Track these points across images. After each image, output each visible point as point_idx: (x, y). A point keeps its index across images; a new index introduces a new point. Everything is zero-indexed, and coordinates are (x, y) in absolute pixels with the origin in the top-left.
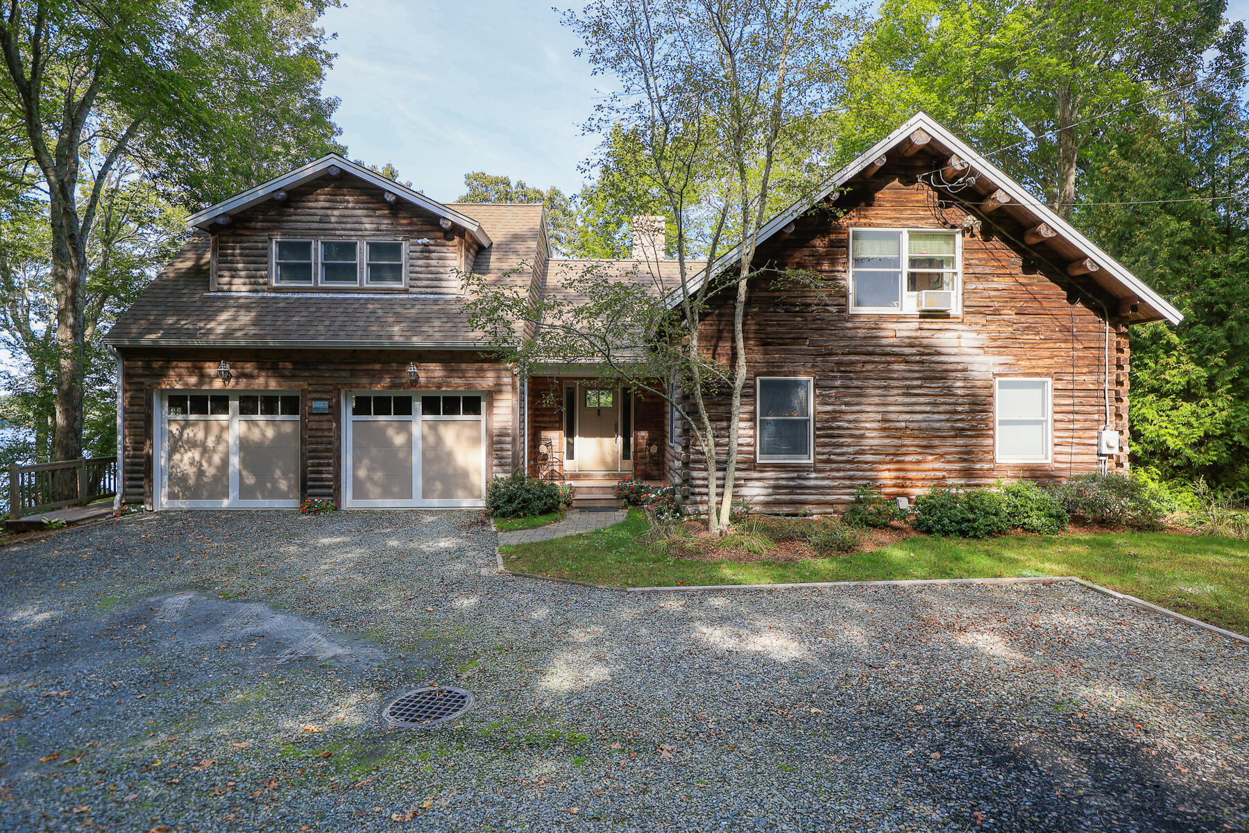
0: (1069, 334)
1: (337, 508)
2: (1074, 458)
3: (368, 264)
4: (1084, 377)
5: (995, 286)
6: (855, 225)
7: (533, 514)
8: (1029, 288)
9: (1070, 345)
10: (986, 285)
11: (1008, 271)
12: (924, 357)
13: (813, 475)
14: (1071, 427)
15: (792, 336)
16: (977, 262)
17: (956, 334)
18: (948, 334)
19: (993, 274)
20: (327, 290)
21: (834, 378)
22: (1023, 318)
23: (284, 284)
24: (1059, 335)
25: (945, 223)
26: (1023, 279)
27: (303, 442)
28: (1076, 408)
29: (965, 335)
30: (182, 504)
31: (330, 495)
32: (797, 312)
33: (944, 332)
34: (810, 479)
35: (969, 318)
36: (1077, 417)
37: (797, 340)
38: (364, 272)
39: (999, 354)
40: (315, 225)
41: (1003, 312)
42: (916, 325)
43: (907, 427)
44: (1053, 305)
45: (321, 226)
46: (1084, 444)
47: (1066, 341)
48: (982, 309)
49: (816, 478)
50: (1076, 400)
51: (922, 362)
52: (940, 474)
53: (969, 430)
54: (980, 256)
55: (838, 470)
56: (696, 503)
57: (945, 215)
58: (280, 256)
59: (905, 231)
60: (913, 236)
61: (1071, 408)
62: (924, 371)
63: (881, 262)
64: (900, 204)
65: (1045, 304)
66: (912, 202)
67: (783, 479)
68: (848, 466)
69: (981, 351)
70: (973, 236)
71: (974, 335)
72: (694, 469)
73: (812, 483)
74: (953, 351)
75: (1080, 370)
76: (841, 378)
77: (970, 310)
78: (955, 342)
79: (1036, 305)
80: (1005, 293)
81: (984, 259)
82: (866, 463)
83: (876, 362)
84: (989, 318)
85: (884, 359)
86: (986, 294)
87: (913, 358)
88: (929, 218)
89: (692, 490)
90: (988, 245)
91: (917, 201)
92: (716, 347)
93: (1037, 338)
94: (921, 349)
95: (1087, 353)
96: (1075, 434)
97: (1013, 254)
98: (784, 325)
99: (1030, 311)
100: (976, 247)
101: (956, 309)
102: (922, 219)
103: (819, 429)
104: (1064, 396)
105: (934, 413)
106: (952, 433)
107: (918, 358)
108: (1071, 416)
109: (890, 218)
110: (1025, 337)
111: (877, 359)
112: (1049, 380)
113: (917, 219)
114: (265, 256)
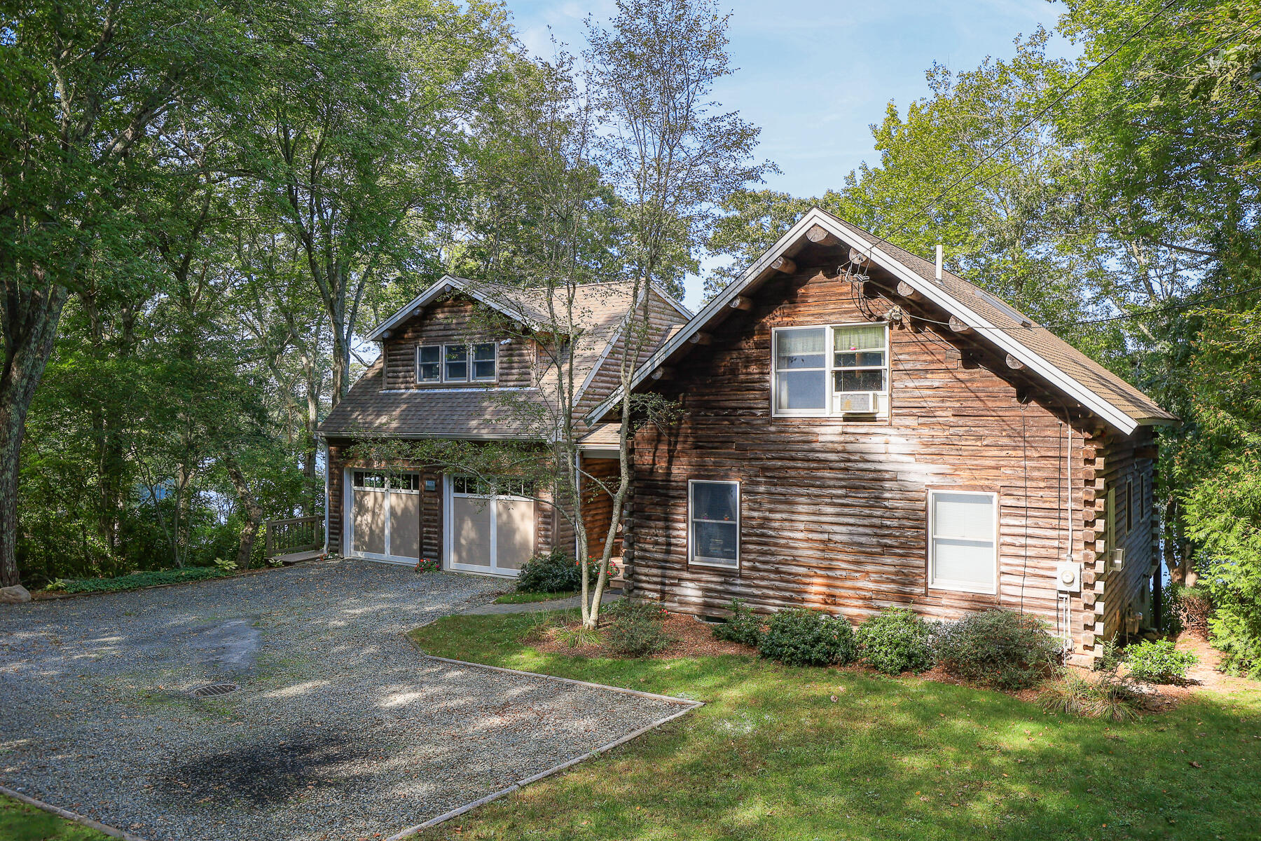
0: (1021, 439)
1: (439, 569)
2: (1027, 592)
3: (474, 363)
4: (1041, 493)
5: (928, 383)
6: (778, 325)
7: (541, 591)
8: (969, 385)
9: (1020, 453)
10: (917, 384)
11: (943, 366)
12: (849, 464)
13: (739, 581)
14: (1023, 553)
15: (721, 439)
16: (906, 357)
17: (883, 439)
18: (874, 439)
19: (926, 371)
20: (448, 386)
21: (758, 483)
22: (961, 421)
23: (426, 381)
24: (1006, 441)
25: (871, 316)
26: (963, 374)
27: (421, 512)
28: (1030, 531)
29: (892, 439)
30: (361, 555)
31: (435, 557)
32: (726, 415)
33: (869, 437)
34: (736, 585)
35: (896, 421)
36: (1030, 541)
37: (726, 443)
38: (471, 369)
39: (933, 462)
40: (441, 333)
41: (937, 414)
42: (839, 429)
43: (830, 540)
44: (998, 404)
45: (444, 333)
46: (1042, 576)
47: (1015, 448)
48: (915, 411)
49: (742, 585)
50: (1030, 522)
51: (846, 469)
52: (868, 594)
53: (897, 547)
54: (911, 349)
55: (763, 579)
56: (638, 596)
57: (871, 307)
58: (423, 359)
59: (828, 327)
60: (838, 331)
61: (1023, 531)
62: (849, 479)
63: (804, 361)
64: (823, 299)
65: (990, 404)
66: (835, 294)
67: (712, 582)
68: (772, 576)
69: (911, 459)
70: (902, 327)
71: (903, 440)
72: (639, 565)
73: (738, 589)
74: (882, 458)
75: (1034, 484)
76: (766, 483)
77: (898, 410)
78: (882, 448)
79: (977, 404)
80: (941, 393)
81: (915, 353)
82: (790, 574)
83: (799, 468)
84: (922, 420)
85: (806, 465)
86: (917, 393)
87: (837, 465)
88: (853, 311)
89: (636, 584)
90: (921, 337)
91: (841, 294)
92: (656, 449)
93: (979, 443)
94: (846, 455)
95: (1043, 463)
96: (1029, 562)
97: (950, 346)
98: (713, 429)
99: (970, 412)
100: (906, 339)
101: (883, 411)
102: (846, 312)
103: (745, 535)
104: (1016, 515)
105: (859, 526)
106: (879, 550)
107: (842, 465)
108: (1022, 541)
109: (813, 315)
110: (964, 443)
111: (799, 464)
112: (995, 494)
113: (840, 313)
114: (413, 360)
